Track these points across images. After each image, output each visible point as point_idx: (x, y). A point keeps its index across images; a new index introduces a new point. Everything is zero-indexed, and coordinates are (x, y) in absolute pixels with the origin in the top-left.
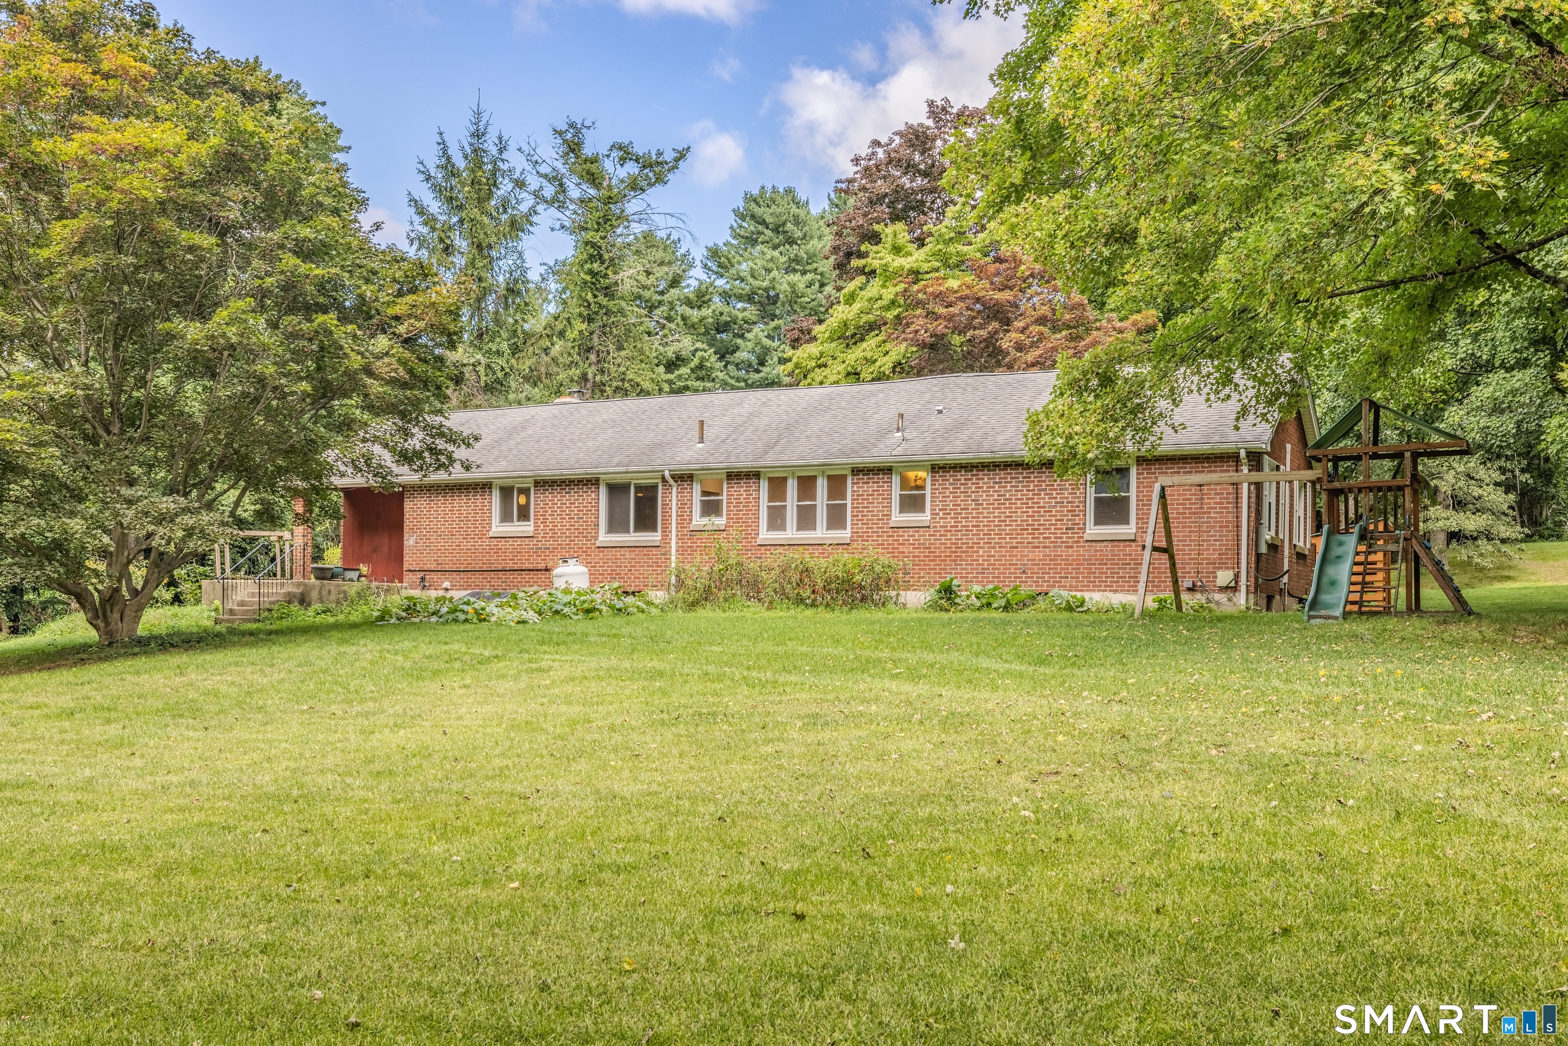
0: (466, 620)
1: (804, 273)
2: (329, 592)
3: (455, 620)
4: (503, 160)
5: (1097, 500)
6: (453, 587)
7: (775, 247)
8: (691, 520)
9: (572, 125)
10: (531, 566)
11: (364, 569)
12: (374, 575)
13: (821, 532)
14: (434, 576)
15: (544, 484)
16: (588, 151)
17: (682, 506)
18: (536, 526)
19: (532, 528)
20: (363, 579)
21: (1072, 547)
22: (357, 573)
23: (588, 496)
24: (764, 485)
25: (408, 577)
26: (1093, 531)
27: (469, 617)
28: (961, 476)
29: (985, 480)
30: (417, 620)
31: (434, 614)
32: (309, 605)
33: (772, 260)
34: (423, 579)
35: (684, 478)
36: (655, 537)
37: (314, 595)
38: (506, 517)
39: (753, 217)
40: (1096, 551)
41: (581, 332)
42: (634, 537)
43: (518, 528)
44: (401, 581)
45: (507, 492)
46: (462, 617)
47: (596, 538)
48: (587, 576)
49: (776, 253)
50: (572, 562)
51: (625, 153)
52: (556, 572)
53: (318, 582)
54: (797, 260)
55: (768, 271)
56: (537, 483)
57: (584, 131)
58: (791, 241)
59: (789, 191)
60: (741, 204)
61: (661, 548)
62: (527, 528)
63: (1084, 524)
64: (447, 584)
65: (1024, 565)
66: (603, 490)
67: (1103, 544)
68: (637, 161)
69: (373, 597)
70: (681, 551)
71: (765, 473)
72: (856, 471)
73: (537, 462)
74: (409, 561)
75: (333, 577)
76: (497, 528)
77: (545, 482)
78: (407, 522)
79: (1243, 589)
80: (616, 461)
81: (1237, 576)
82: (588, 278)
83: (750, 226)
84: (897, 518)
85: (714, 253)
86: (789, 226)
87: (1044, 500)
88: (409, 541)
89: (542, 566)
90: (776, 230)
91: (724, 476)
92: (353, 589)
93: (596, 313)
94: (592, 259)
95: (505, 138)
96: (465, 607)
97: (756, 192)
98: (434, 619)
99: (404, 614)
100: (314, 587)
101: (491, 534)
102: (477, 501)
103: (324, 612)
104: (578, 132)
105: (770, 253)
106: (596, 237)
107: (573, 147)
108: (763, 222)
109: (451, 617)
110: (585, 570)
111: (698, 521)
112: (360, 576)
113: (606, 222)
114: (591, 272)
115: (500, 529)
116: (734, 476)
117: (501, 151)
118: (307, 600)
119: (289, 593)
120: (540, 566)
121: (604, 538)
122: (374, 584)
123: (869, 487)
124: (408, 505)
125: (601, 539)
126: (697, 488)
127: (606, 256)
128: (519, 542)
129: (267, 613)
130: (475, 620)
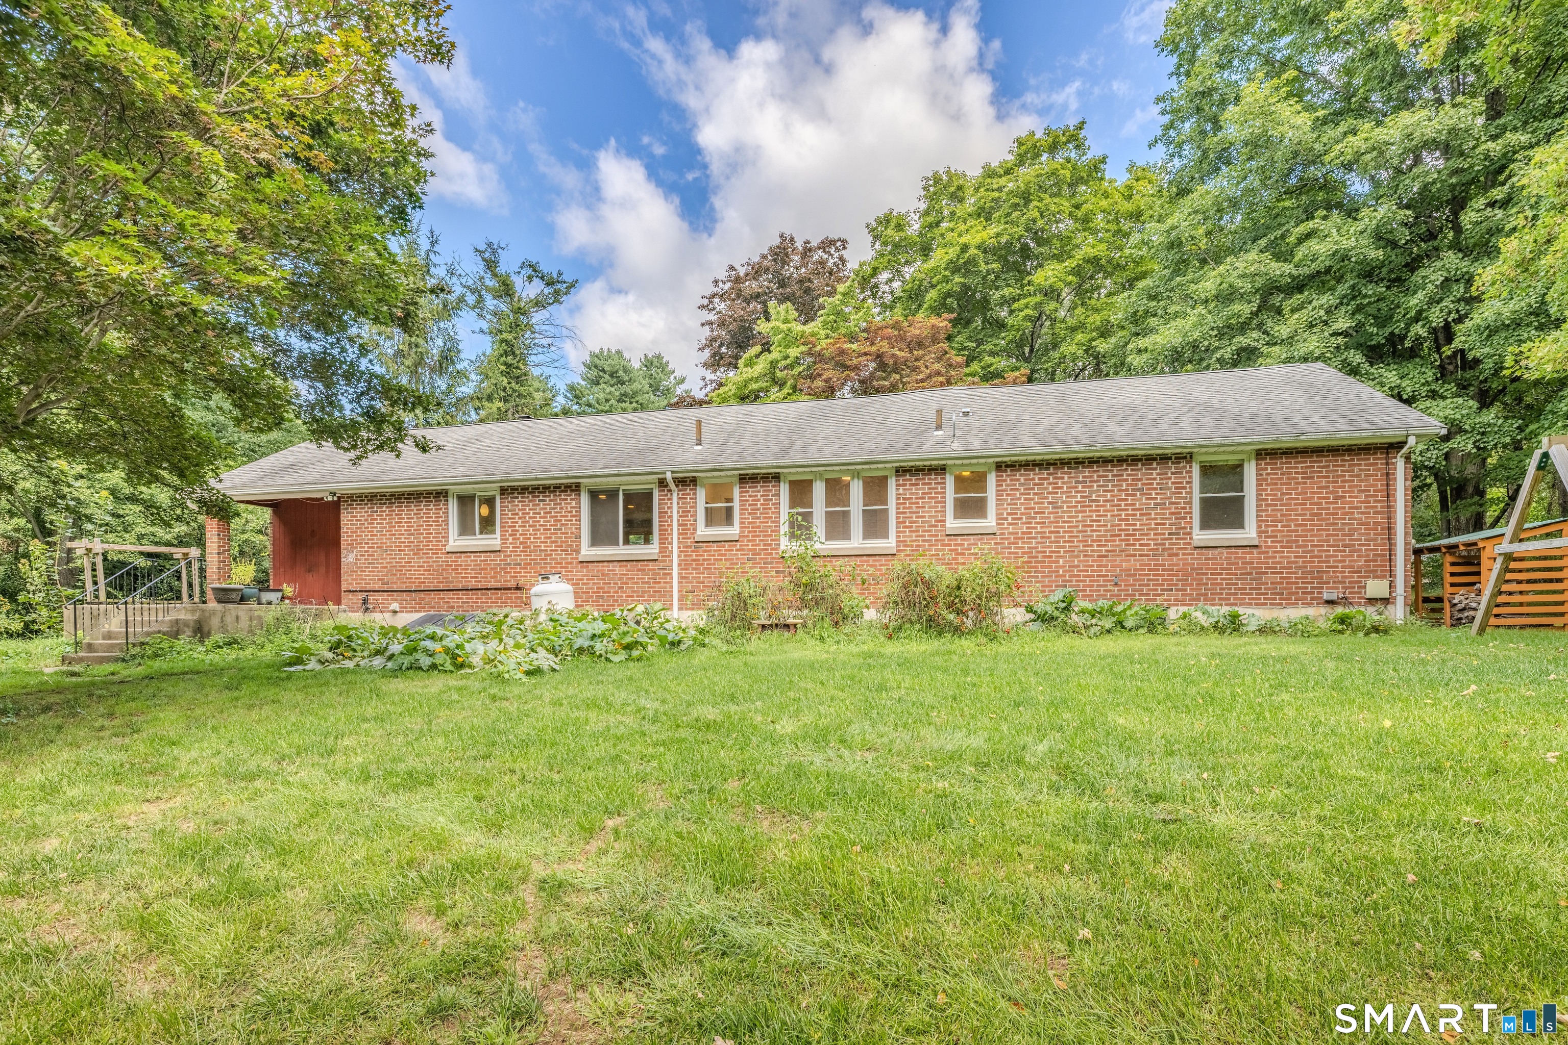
0: (434, 667)
1: (631, 403)
2: (237, 618)
3: (415, 667)
4: (435, 252)
5: (1205, 502)
6: (403, 609)
7: (612, 386)
8: (695, 529)
9: (490, 245)
10: (498, 585)
11: (288, 590)
12: (301, 598)
13: (857, 542)
14: (380, 597)
15: (509, 491)
16: (502, 269)
17: (684, 514)
18: (504, 539)
19: (498, 542)
20: (287, 601)
21: (1177, 555)
22: (279, 595)
23: (567, 503)
24: (784, 490)
25: (346, 598)
26: (1200, 536)
27: (438, 660)
28: (1035, 475)
29: (1065, 478)
30: (350, 664)
31: (377, 653)
32: (209, 634)
33: (610, 393)
34: (365, 601)
35: (687, 482)
36: (652, 550)
37: (215, 622)
38: (465, 529)
39: (596, 367)
40: (1207, 559)
41: (499, 409)
42: (621, 551)
43: (478, 541)
44: (338, 602)
45: (465, 501)
46: (425, 661)
47: (578, 552)
48: (572, 595)
49: (613, 389)
50: (554, 578)
51: (534, 271)
52: (534, 590)
53: (219, 607)
54: (625, 395)
55: (607, 401)
56: (503, 491)
57: (500, 251)
58: (623, 383)
59: (618, 352)
60: (588, 358)
61: (660, 562)
62: (494, 541)
63: (1191, 528)
64: (395, 606)
65: (1116, 576)
66: (585, 499)
67: (1217, 551)
68: (542, 278)
69: (297, 624)
70: (684, 565)
71: (786, 475)
72: (901, 471)
73: (503, 467)
74: (347, 580)
75: (243, 599)
76: (455, 541)
77: (514, 489)
78: (344, 537)
79: (1400, 601)
80: (600, 464)
81: (1392, 586)
82: (504, 368)
83: (594, 373)
84: (952, 524)
85: (572, 388)
86: (621, 373)
87: (1141, 501)
88: (348, 557)
89: (512, 584)
90: (611, 376)
91: (737, 479)
92: (269, 615)
93: (511, 396)
94: (506, 353)
95: (436, 233)
96: (429, 644)
97: (597, 351)
98: (378, 661)
99: (330, 655)
100: (214, 612)
101: (448, 549)
102: (431, 509)
103: (229, 644)
104: (494, 252)
105: (608, 389)
106: (509, 337)
107: (491, 265)
108: (603, 370)
109: (407, 660)
110: (569, 588)
111: (703, 531)
112: (283, 599)
113: (515, 326)
114: (505, 364)
115: (458, 543)
116: (747, 479)
117: (433, 244)
118: (206, 629)
119: (177, 621)
120: (509, 585)
121: (587, 551)
122: (299, 608)
123: (920, 488)
124: (345, 517)
125: (583, 552)
126: (701, 494)
127: (518, 352)
128: (483, 557)
129: (138, 649)
130: (448, 666)
